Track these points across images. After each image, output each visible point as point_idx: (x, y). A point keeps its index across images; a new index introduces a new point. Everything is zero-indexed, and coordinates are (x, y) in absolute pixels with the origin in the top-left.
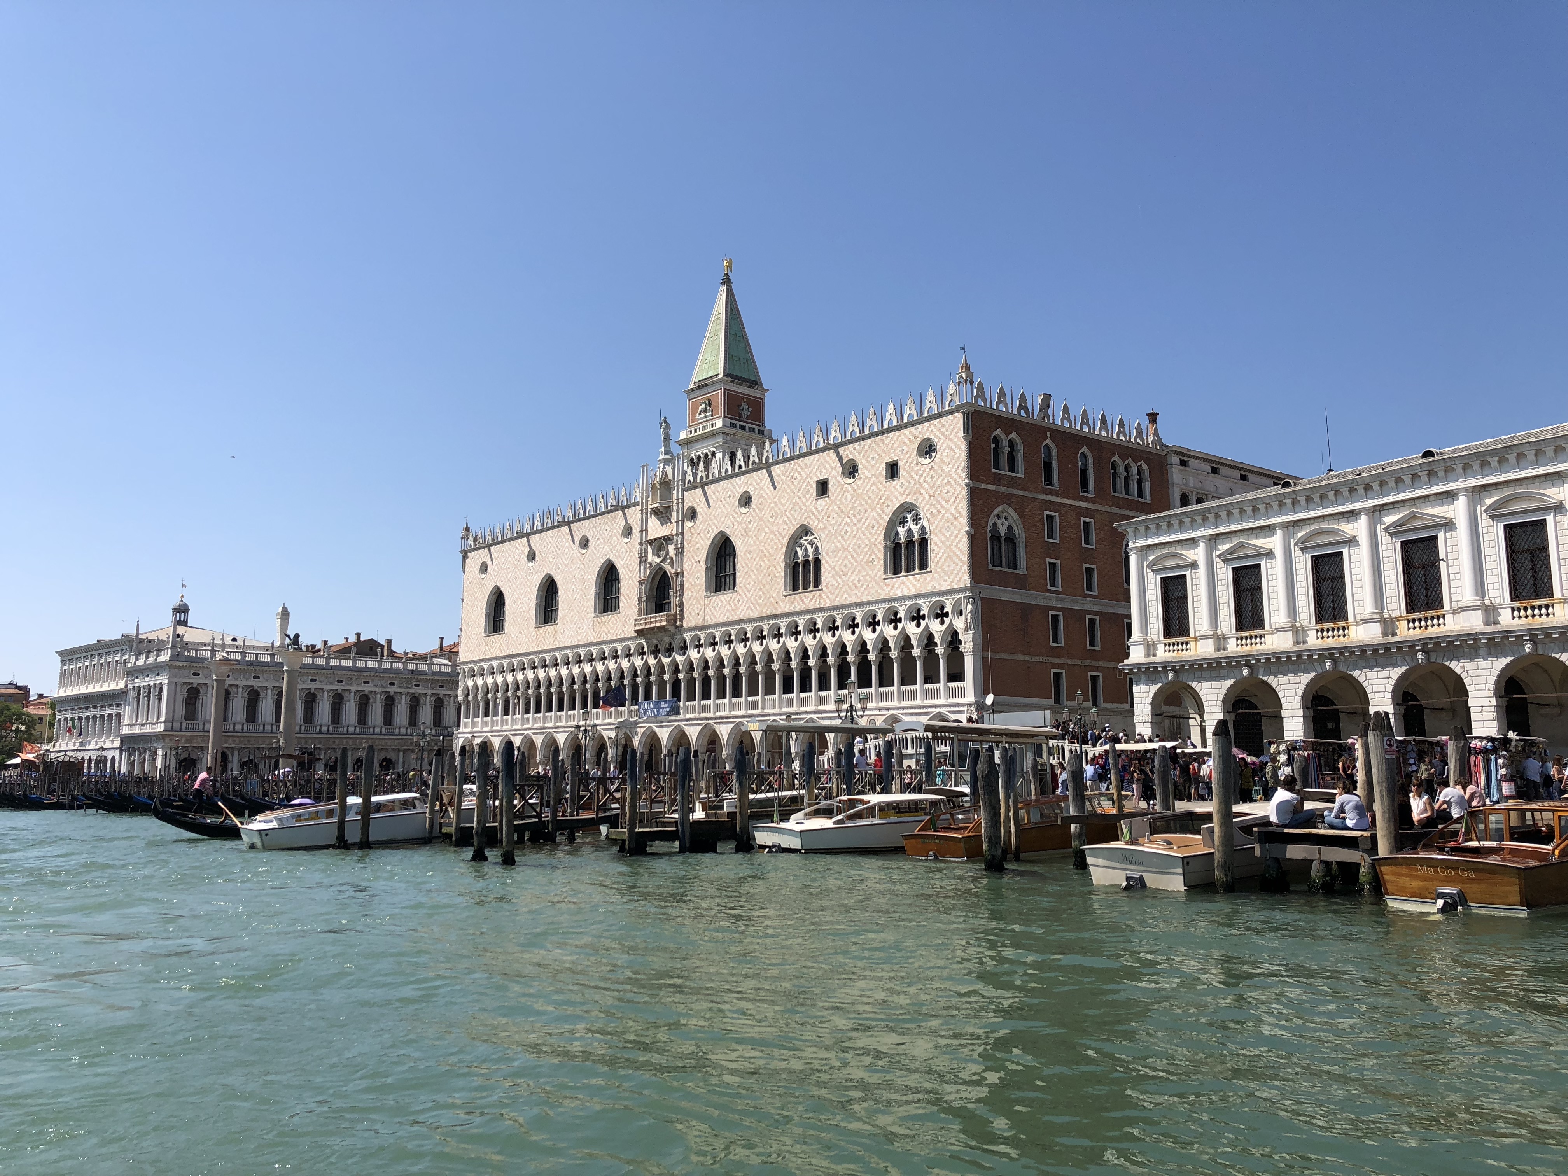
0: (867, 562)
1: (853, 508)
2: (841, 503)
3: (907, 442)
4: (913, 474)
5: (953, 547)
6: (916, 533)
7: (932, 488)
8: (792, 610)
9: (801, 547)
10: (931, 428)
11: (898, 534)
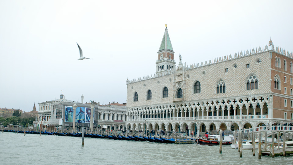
0: (240, 87)
1: (235, 74)
2: (232, 74)
3: (252, 59)
4: (254, 67)
5: (266, 84)
6: (254, 80)
7: (260, 70)
8: (217, 97)
9: (219, 83)
10: (260, 56)
11: (248, 81)
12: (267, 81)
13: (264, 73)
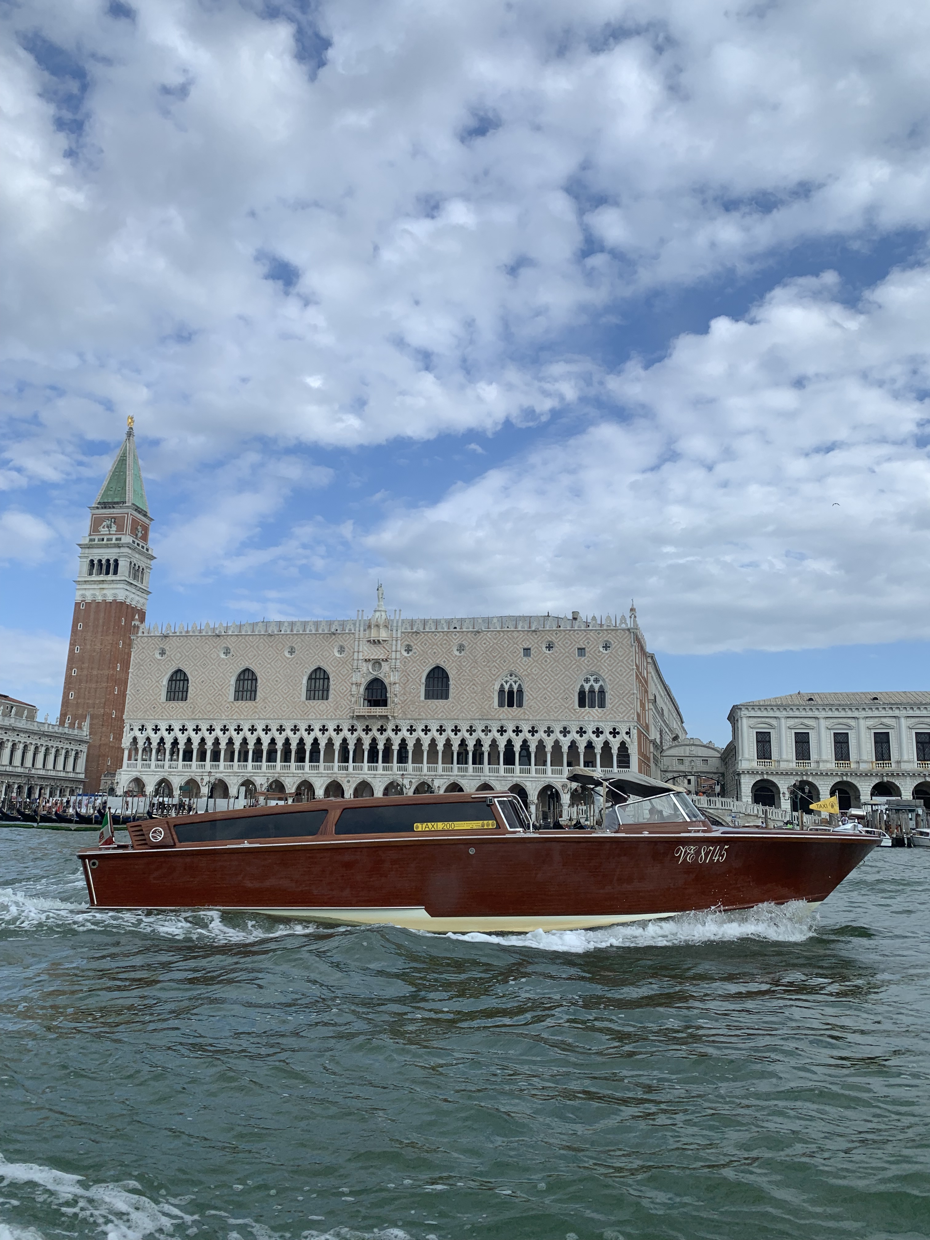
1: (551, 666)
2: (542, 663)
3: (591, 639)
4: (596, 657)
5: (625, 699)
6: (597, 687)
7: (610, 666)
8: (501, 717)
9: (506, 682)
10: (609, 635)
11: (582, 686)
12: (627, 694)
13: (621, 675)
